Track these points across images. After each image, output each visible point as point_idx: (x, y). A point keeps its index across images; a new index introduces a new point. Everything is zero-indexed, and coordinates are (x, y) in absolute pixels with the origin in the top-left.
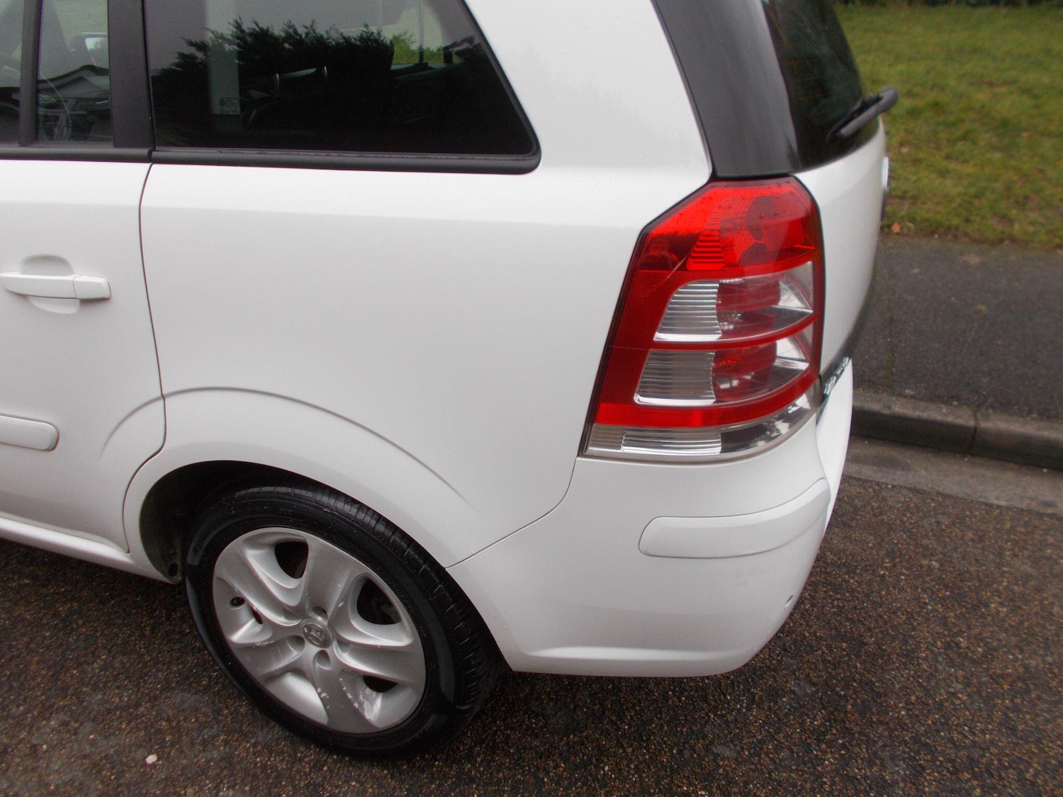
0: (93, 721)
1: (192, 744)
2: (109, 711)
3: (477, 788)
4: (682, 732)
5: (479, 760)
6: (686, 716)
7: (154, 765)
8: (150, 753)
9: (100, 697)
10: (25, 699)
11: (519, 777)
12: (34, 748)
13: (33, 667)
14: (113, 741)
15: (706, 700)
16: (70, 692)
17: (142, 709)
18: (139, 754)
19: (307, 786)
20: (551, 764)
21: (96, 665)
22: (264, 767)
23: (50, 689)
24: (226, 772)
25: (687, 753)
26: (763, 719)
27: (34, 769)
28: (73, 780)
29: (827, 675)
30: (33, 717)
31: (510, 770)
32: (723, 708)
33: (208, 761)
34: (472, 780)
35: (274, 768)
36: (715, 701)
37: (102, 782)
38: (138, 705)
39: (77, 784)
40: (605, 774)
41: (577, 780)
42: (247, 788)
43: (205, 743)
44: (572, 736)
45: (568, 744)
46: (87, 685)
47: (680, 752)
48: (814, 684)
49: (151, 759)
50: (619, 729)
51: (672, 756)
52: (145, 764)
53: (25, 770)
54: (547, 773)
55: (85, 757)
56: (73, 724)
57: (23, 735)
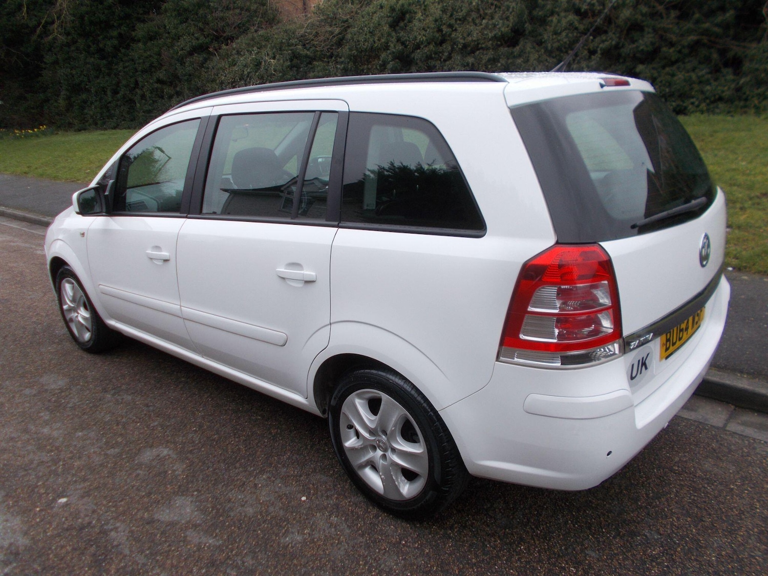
0: (281, 479)
1: (322, 496)
2: (288, 476)
3: (451, 541)
4: (570, 540)
5: (456, 530)
6: (575, 534)
7: (304, 501)
8: (303, 496)
9: (285, 470)
10: (254, 465)
11: (474, 541)
12: (256, 485)
13: (258, 453)
14: (288, 488)
15: (590, 528)
16: (273, 466)
17: (302, 478)
18: (299, 495)
19: (371, 523)
20: (493, 539)
21: (285, 457)
22: (352, 512)
23: (264, 463)
24: (335, 510)
25: (570, 551)
26: (622, 544)
27: (254, 493)
28: (270, 500)
29: (671, 531)
30: (256, 473)
31: (470, 537)
32: (599, 535)
33: (328, 504)
34: (450, 538)
35: (357, 513)
36: (595, 530)
37: (282, 503)
38: (301, 476)
39: (271, 502)
40: (521, 550)
41: (504, 549)
42: (343, 519)
43: (327, 497)
44: (507, 530)
45: (504, 533)
46: (280, 464)
47: (566, 549)
48: (661, 535)
49: (304, 498)
50: (534, 532)
51: (561, 550)
52: (301, 500)
53: (251, 493)
54: (490, 543)
55: (276, 492)
56: (272, 478)
57: (252, 479)
